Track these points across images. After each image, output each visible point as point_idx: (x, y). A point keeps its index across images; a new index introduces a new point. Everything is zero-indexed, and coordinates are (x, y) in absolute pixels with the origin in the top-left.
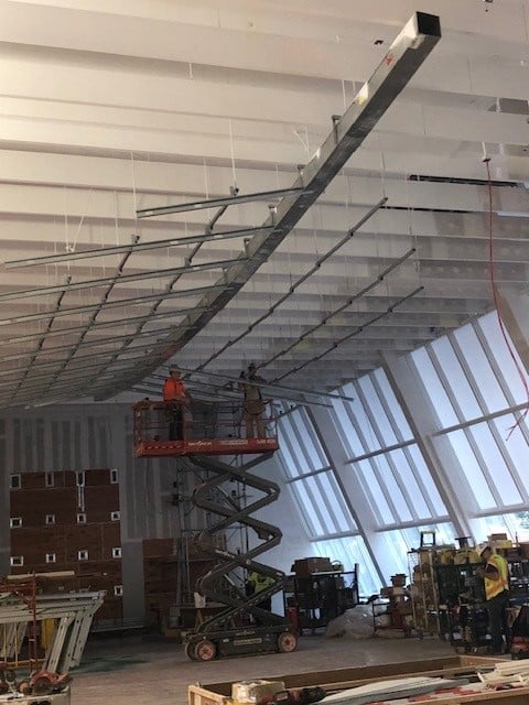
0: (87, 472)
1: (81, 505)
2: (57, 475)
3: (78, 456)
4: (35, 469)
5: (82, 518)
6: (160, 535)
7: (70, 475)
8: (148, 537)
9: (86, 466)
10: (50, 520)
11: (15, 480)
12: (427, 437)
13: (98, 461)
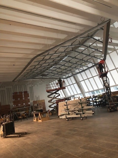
0: (24, 92)
1: (23, 96)
2: (19, 92)
3: (22, 89)
4: (16, 92)
5: (24, 99)
6: (35, 100)
7: (21, 92)
8: (33, 101)
10: (19, 99)
11: (13, 94)
13: (25, 90)
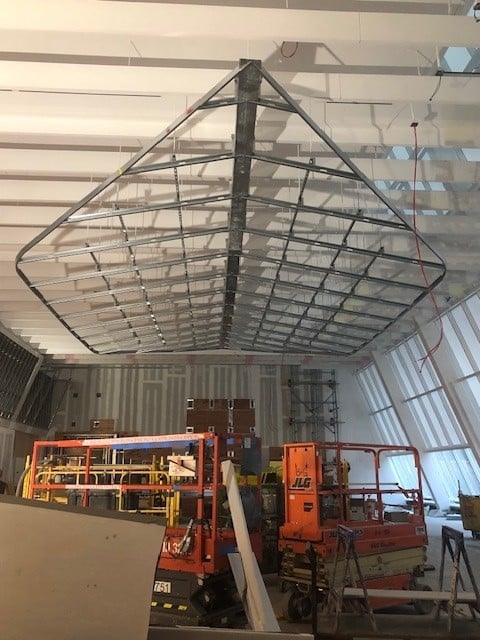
0: (235, 400)
1: (231, 421)
2: (216, 401)
3: (230, 389)
4: (203, 397)
5: (230, 431)
6: (280, 444)
7: (224, 402)
8: (272, 446)
9: (234, 397)
10: (211, 430)
11: (190, 404)
12: (451, 384)
13: (242, 394)
